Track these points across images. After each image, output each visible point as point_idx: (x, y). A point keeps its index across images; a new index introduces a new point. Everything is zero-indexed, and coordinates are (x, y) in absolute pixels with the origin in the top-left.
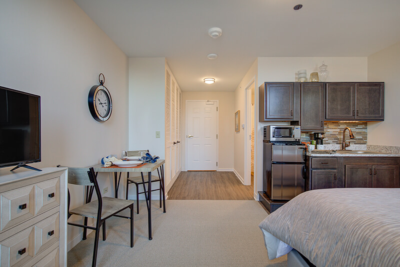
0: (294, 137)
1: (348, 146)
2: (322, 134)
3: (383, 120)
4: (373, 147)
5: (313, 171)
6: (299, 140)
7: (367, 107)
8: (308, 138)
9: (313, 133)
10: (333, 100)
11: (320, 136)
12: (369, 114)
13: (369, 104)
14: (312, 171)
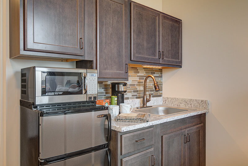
0: (86, 92)
1: (149, 101)
2: (125, 85)
3: (181, 67)
4: (169, 100)
5: (124, 160)
6: (95, 98)
7: (170, 48)
8: (103, 90)
9: (109, 82)
10: (139, 32)
11: (122, 88)
12: (172, 58)
13: (172, 44)
14: (121, 160)
